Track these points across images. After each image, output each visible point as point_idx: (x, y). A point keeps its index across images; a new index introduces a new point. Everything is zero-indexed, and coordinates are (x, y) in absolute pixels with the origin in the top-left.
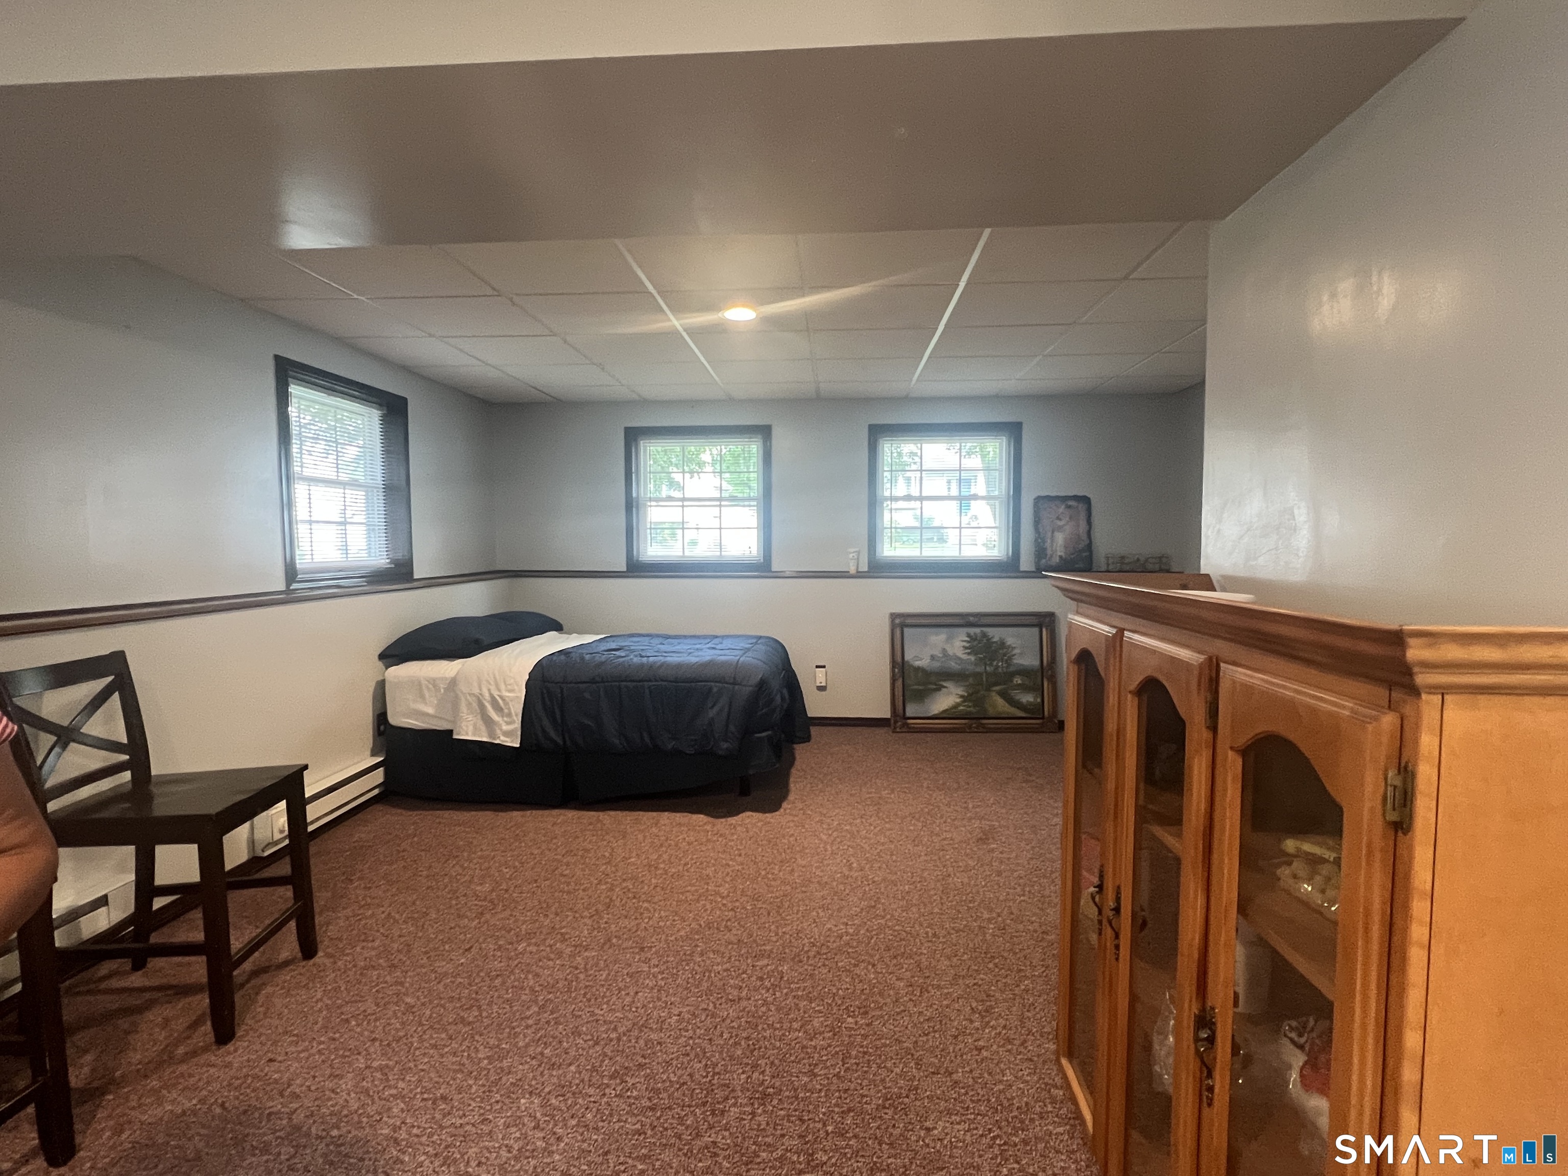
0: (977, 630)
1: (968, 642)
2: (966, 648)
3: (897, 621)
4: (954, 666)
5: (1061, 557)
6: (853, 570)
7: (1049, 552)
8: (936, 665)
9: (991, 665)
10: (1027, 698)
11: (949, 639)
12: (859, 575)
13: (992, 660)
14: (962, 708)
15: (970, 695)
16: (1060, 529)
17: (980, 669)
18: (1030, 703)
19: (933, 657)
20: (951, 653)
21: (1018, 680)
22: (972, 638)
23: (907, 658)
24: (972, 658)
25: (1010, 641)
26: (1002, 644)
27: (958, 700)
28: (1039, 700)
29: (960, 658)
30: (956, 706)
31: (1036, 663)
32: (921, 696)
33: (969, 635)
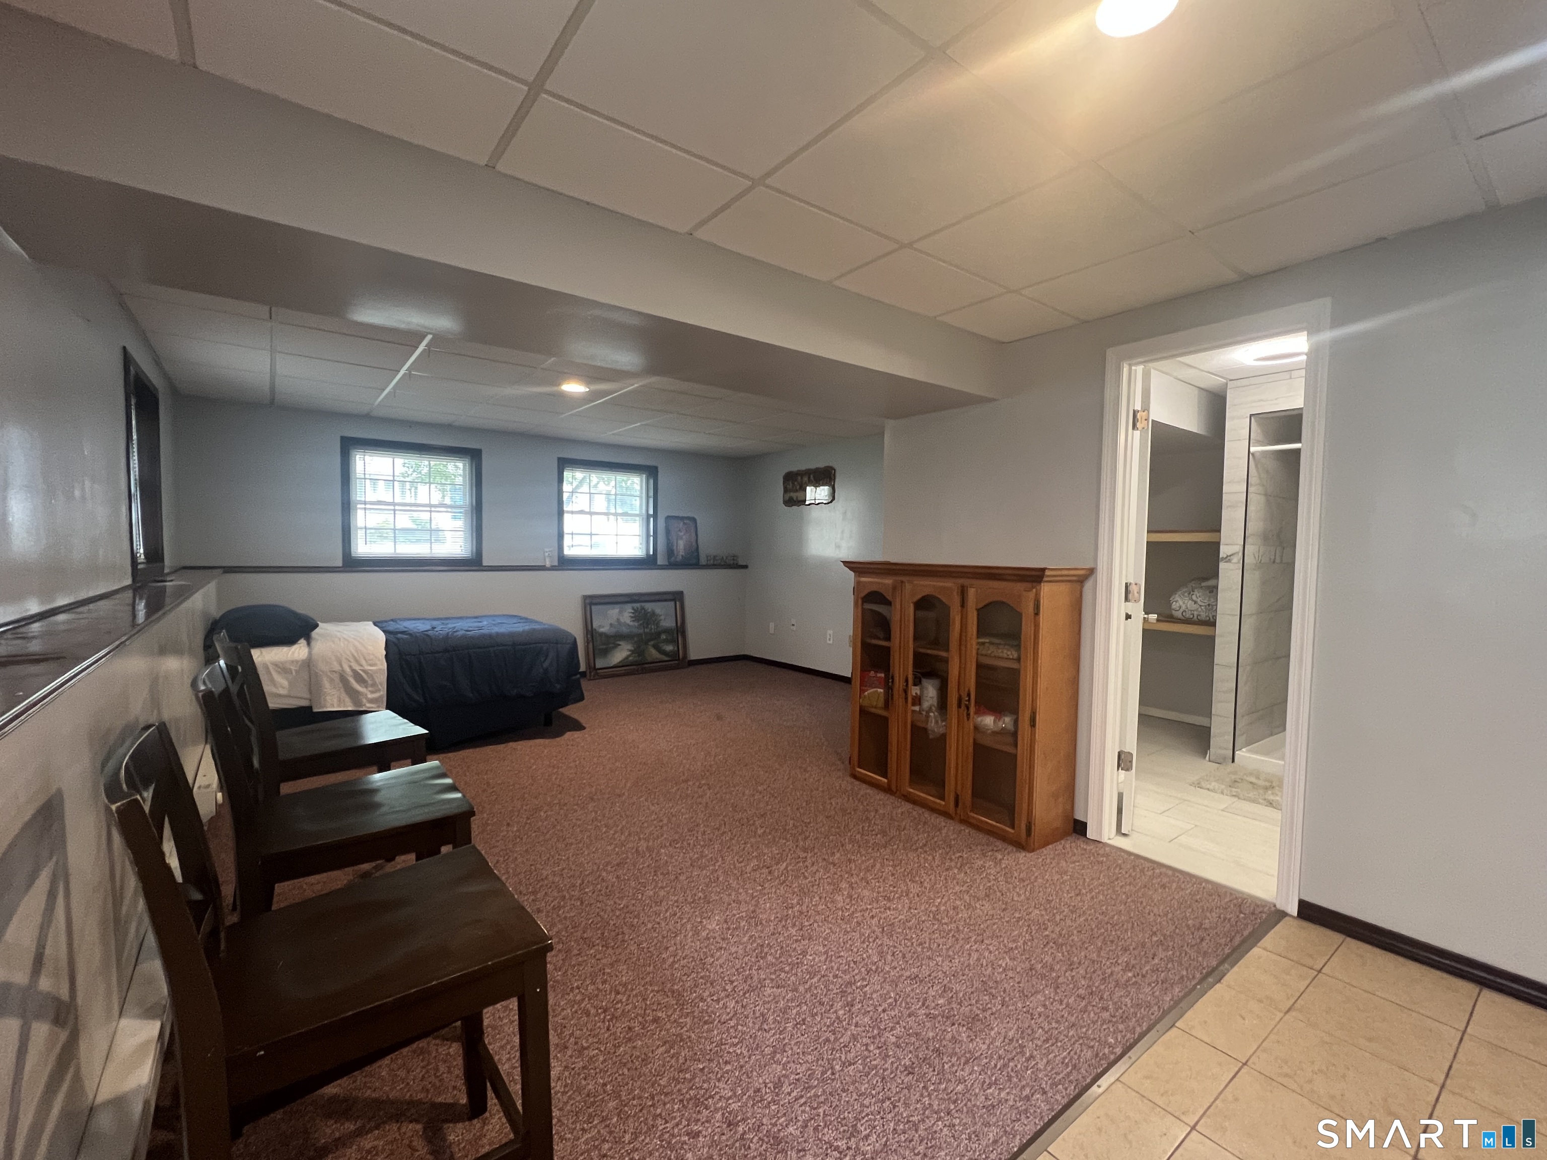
0: (638, 605)
1: (633, 613)
2: (632, 617)
3: (587, 601)
4: (625, 630)
5: (682, 556)
6: (548, 564)
7: (675, 552)
8: (614, 631)
9: (647, 628)
10: (669, 648)
11: (621, 612)
12: (553, 568)
13: (648, 624)
14: (631, 658)
15: (635, 649)
16: (681, 538)
17: (641, 631)
18: (671, 651)
19: (611, 625)
20: (622, 621)
21: (663, 637)
22: (635, 610)
23: (594, 626)
24: (636, 624)
25: (658, 611)
26: (653, 613)
27: (629, 653)
28: (676, 648)
29: (629, 625)
30: (627, 658)
31: (674, 624)
32: (605, 652)
33: (633, 609)
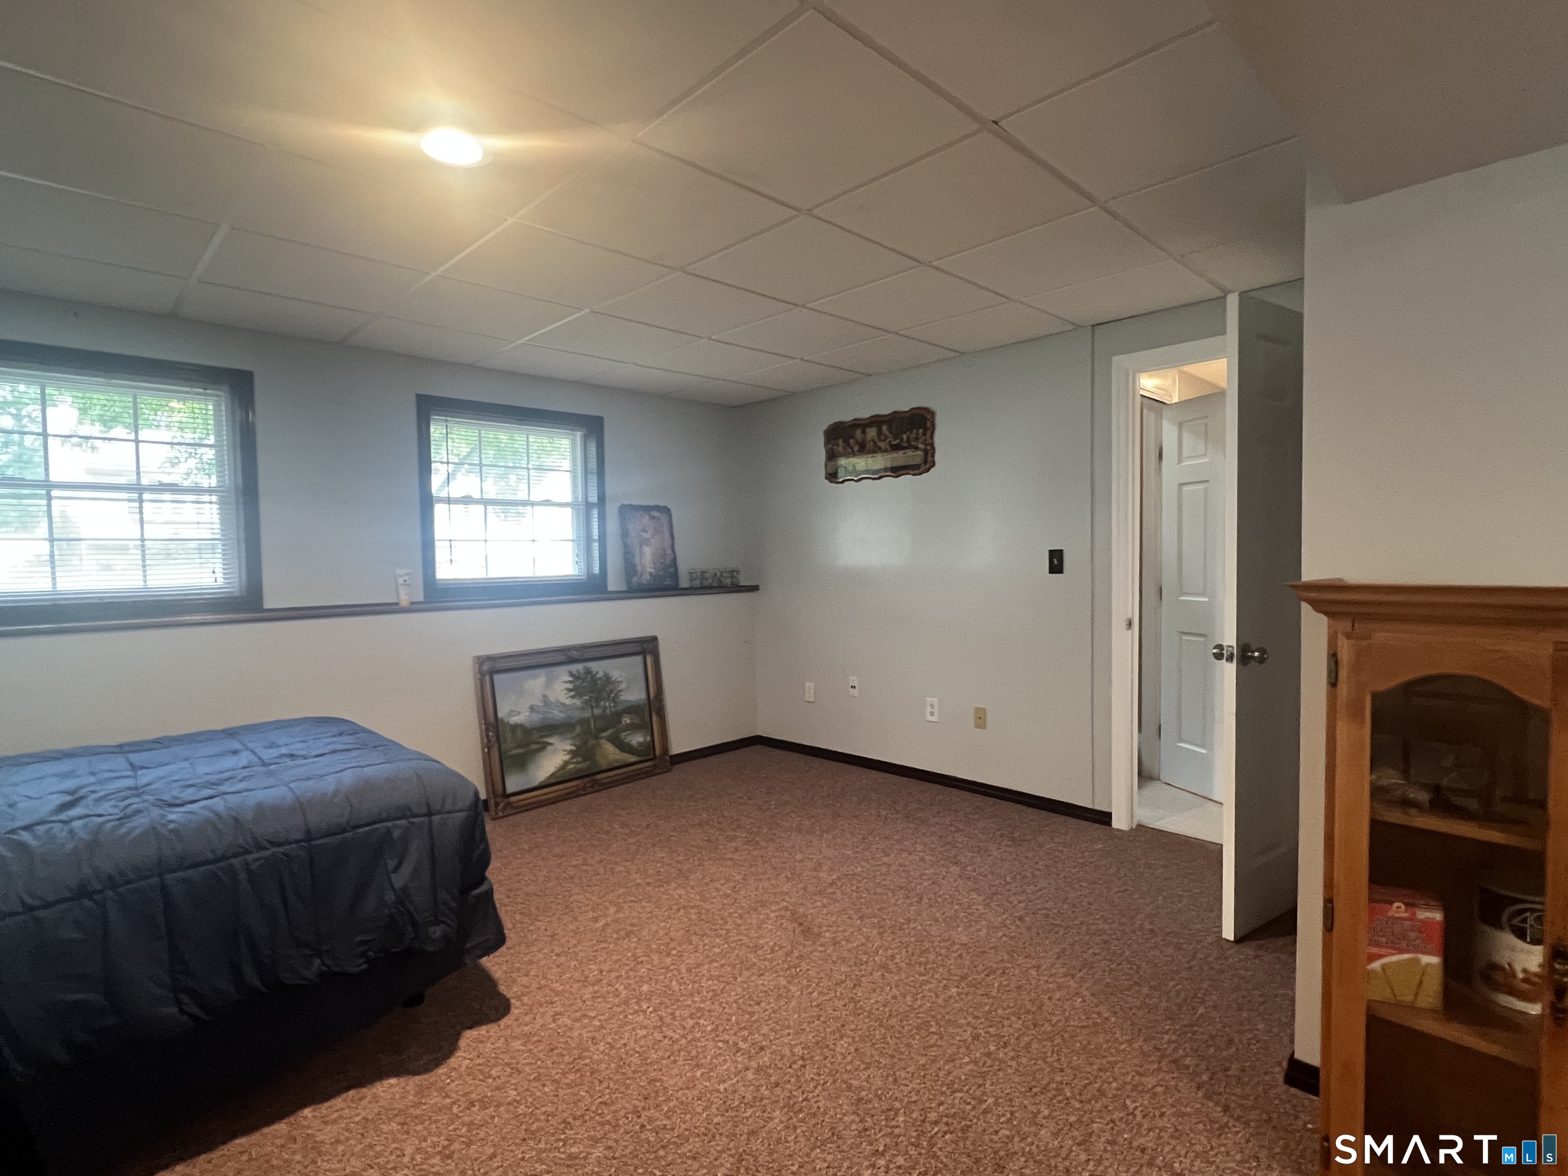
0: (579, 667)
1: (571, 682)
2: (569, 690)
3: (485, 668)
4: (558, 715)
5: (651, 574)
6: (404, 600)
7: (639, 568)
8: (537, 718)
9: (598, 706)
10: (637, 739)
11: (549, 683)
12: (413, 608)
13: (598, 700)
14: (571, 766)
15: (578, 748)
16: (646, 542)
17: (587, 714)
18: (640, 744)
19: (532, 709)
20: (552, 699)
21: (626, 720)
22: (575, 677)
23: (500, 715)
24: (577, 702)
25: (615, 675)
26: (607, 679)
28: (649, 738)
29: (564, 705)
30: (566, 763)
31: (642, 696)
33: (571, 675)
